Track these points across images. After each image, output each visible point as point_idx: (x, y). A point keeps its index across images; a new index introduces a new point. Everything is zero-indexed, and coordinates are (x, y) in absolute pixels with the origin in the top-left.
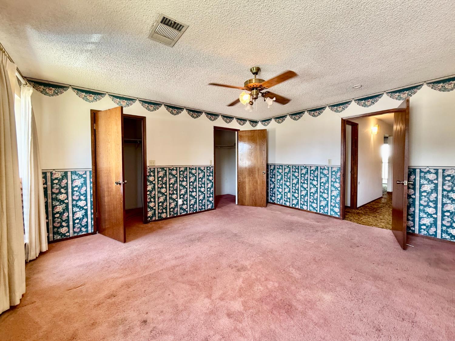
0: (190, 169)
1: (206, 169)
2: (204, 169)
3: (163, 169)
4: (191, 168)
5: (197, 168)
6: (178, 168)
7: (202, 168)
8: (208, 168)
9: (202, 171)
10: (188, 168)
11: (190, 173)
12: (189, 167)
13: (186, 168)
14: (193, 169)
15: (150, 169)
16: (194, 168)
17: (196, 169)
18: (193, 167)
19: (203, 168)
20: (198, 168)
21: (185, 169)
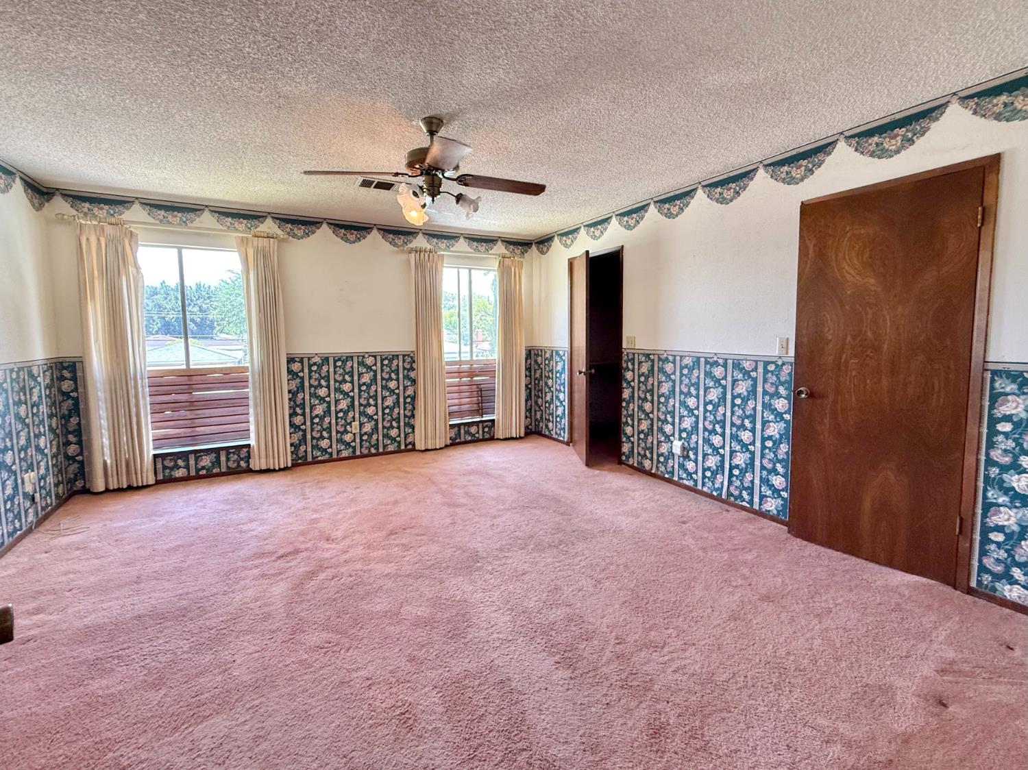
0: (707, 362)
1: (761, 370)
2: (755, 369)
3: (648, 356)
4: (711, 360)
5: (730, 362)
6: (678, 358)
7: (747, 365)
8: (771, 367)
9: (747, 374)
10: (702, 360)
11: (709, 374)
12: (705, 358)
13: (698, 358)
14: (716, 364)
15: (627, 355)
16: (721, 361)
17: (725, 366)
18: (715, 359)
19: (748, 363)
20: (733, 363)
21: (693, 362)
